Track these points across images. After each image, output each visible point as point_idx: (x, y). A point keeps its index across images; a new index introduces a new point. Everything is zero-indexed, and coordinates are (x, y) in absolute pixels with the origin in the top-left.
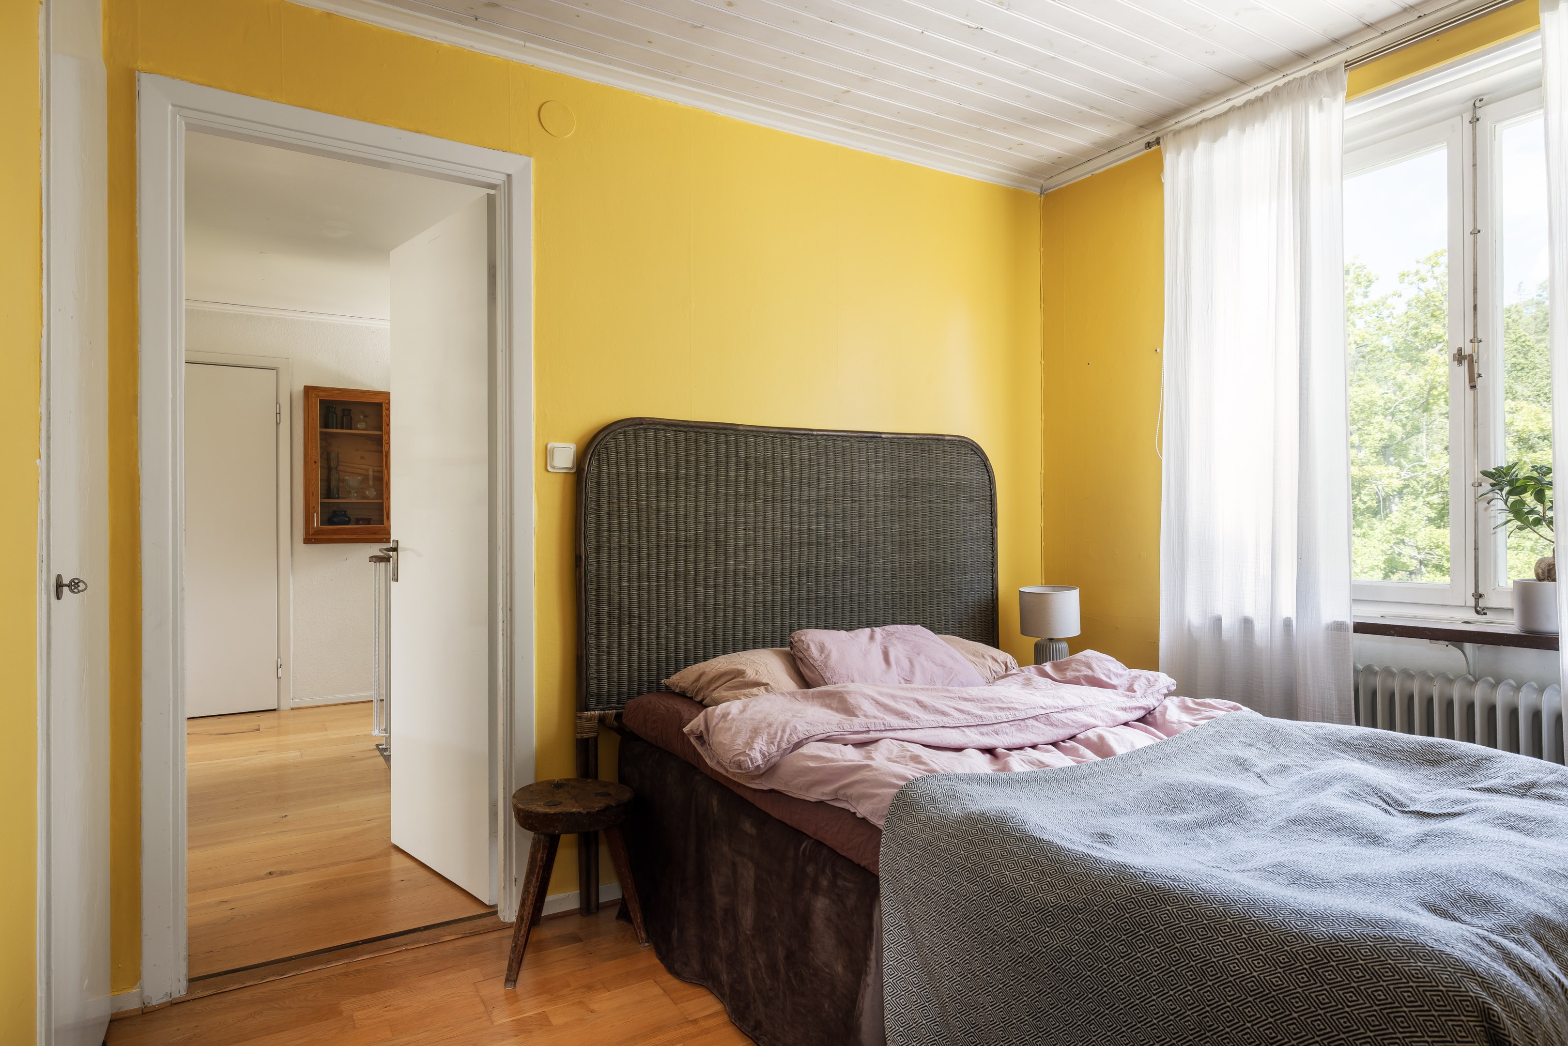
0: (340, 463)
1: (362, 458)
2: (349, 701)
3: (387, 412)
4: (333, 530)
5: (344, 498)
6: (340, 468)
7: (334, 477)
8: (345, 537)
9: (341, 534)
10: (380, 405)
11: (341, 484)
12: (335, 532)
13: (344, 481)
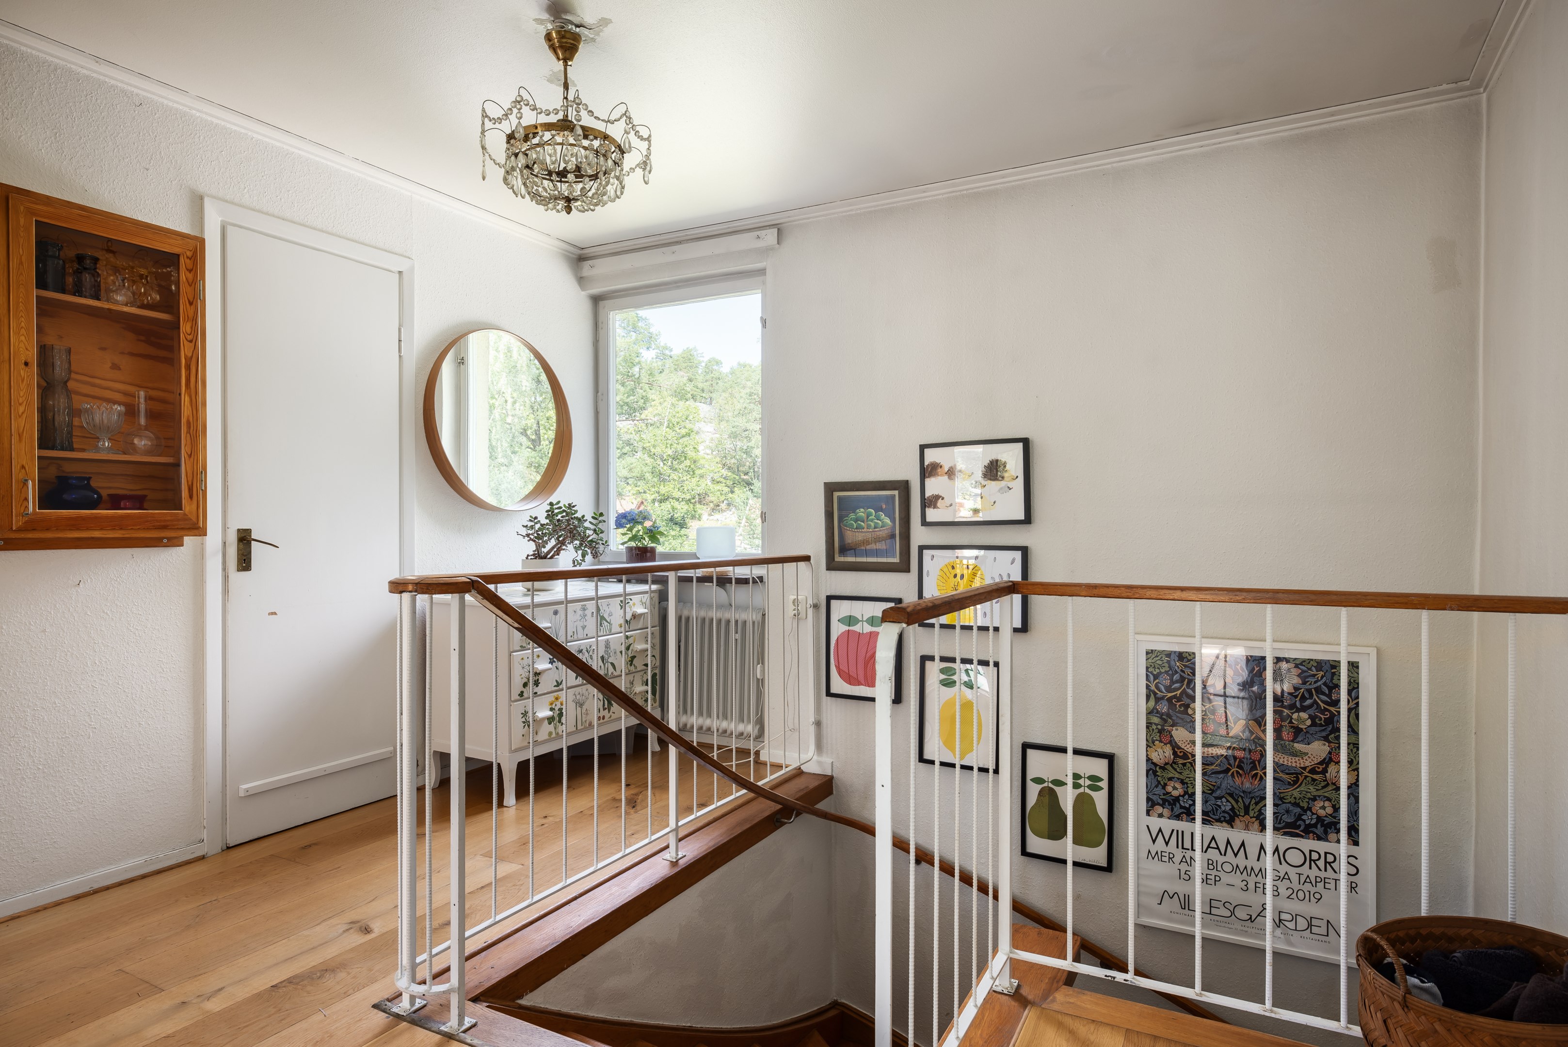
0: (73, 376)
1: (115, 367)
2: (86, 889)
3: (190, 276)
4: (70, 519)
5: (83, 450)
6: (71, 385)
7: (60, 402)
8: (97, 534)
9: (88, 529)
10: (173, 259)
11: (76, 421)
12: (58, 524)
13: (78, 413)
